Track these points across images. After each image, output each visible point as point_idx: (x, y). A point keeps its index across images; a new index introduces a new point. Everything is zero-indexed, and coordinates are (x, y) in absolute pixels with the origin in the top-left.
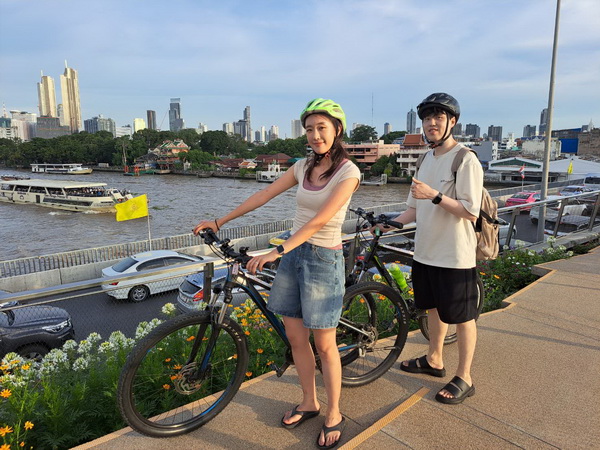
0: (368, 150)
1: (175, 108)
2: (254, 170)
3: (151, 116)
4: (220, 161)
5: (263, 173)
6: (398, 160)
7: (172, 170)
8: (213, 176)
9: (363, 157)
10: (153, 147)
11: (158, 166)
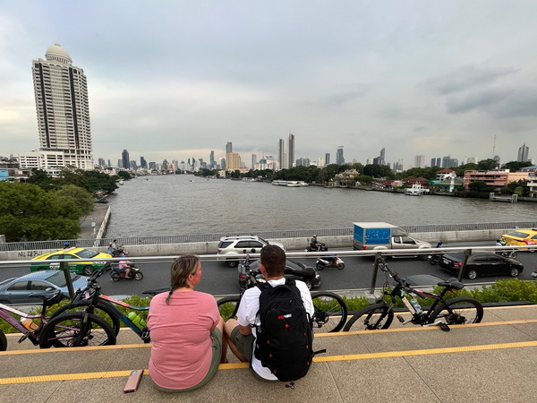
0: (498, 176)
1: (340, 152)
2: (402, 188)
3: (327, 156)
4: (377, 181)
5: (409, 190)
6: (529, 185)
7: (349, 185)
8: (374, 190)
9: (493, 181)
10: (338, 173)
11: (341, 183)
